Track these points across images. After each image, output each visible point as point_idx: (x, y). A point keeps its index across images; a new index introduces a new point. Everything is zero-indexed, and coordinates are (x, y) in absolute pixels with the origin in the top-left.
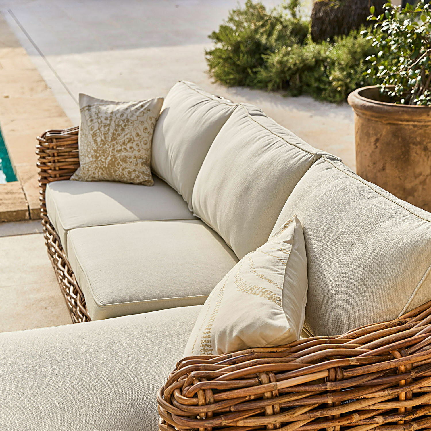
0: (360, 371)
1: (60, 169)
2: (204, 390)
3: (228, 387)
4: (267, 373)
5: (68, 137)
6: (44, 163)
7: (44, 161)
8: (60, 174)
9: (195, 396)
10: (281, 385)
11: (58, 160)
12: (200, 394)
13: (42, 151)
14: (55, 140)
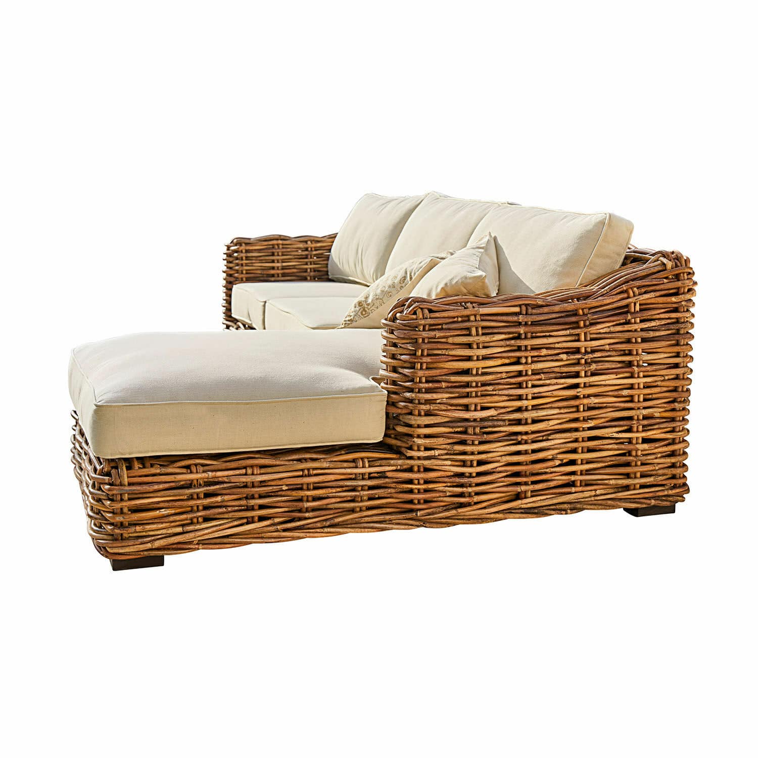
0: (546, 310)
1: (247, 273)
2: (422, 309)
3: (441, 309)
4: (472, 303)
5: (257, 243)
6: (231, 268)
7: (231, 265)
8: (246, 278)
9: (415, 313)
10: (483, 310)
11: (246, 263)
12: (419, 311)
13: (229, 255)
14: (244, 245)
